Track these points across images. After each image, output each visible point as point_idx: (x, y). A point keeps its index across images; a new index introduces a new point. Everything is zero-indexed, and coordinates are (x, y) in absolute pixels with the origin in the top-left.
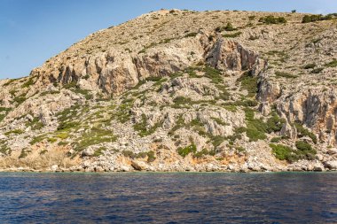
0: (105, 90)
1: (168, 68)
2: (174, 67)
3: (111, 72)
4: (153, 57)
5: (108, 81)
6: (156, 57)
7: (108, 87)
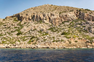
0: (52, 24)
1: (70, 19)
2: (72, 19)
3: (55, 19)
4: (65, 16)
5: (53, 21)
6: (66, 16)
7: (53, 23)
